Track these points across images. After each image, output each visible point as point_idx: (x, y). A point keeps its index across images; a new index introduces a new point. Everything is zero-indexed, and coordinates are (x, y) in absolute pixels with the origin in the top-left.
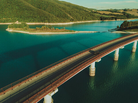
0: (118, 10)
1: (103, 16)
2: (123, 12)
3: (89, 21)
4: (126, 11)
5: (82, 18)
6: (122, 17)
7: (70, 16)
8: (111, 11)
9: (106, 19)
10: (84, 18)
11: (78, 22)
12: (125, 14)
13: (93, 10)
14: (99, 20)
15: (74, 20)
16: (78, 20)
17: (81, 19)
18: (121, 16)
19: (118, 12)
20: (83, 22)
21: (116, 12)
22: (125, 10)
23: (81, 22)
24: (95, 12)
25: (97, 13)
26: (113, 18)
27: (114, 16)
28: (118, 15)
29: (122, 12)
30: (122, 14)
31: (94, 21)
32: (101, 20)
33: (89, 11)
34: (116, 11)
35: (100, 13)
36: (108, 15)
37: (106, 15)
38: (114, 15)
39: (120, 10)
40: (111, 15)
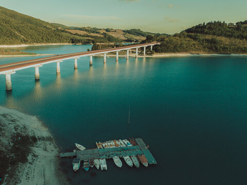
0: (98, 29)
1: (76, 37)
2: (104, 33)
3: (54, 44)
4: (109, 31)
5: (42, 38)
6: (103, 40)
7: (20, 35)
8: (86, 30)
9: (79, 41)
10: (45, 38)
11: (36, 45)
12: (105, 37)
13: (59, 27)
14: (69, 42)
15: (28, 41)
16: (35, 42)
17: (40, 40)
18: (101, 38)
19: (97, 33)
20: (43, 44)
21: (93, 32)
22: (107, 30)
23: (40, 45)
24: (62, 31)
25: (66, 32)
26: (89, 40)
27: (90, 38)
28: (96, 37)
29: (102, 33)
30: (102, 36)
31: (62, 44)
32: (73, 42)
33: (53, 29)
34: (95, 31)
35: (70, 33)
36: (83, 36)
37: (80, 36)
38: (92, 37)
39: (100, 29)
40: (87, 37)
